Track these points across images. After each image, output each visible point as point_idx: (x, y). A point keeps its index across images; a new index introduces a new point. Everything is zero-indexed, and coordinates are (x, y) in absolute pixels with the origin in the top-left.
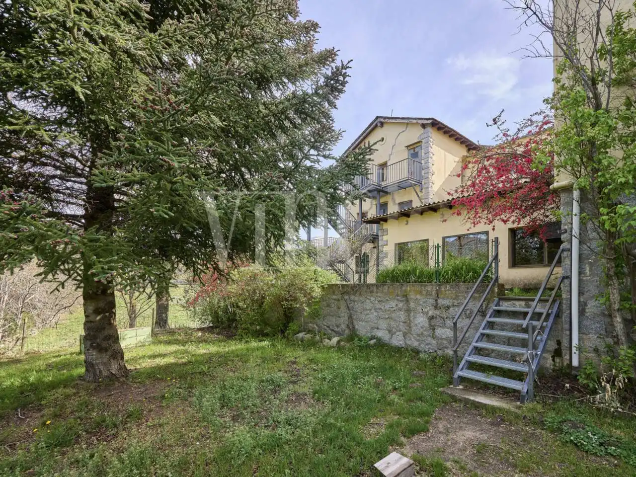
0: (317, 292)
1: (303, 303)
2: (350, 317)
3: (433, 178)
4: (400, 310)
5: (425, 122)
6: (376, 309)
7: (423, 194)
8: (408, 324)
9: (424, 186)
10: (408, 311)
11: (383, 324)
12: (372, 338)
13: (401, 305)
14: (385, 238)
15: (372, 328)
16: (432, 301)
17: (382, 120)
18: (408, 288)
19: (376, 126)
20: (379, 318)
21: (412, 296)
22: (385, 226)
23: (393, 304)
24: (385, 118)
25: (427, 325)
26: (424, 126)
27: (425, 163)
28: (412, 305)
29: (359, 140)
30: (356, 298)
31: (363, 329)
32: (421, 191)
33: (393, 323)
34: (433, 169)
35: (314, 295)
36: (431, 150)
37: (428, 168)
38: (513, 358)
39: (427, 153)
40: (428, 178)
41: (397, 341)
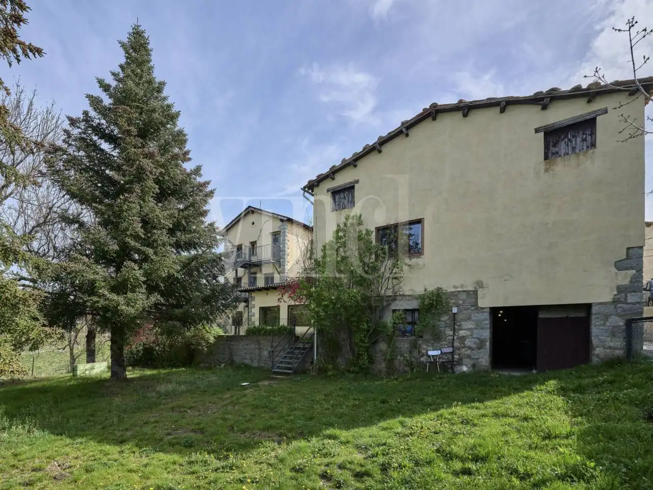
0: (212, 340)
1: (204, 346)
2: (231, 354)
3: (288, 258)
4: (256, 348)
5: (283, 218)
6: (244, 349)
7: (281, 269)
8: (260, 355)
9: (282, 264)
10: (260, 349)
11: (248, 357)
12: (243, 364)
13: (256, 346)
14: (253, 303)
15: (243, 359)
16: (270, 344)
17: (253, 209)
18: (260, 338)
19: (249, 212)
20: (246, 353)
21: (262, 342)
22: (253, 294)
23: (253, 346)
24: (255, 208)
25: (268, 355)
26: (282, 220)
27: (283, 247)
28: (262, 346)
29: (235, 221)
30: (234, 343)
31: (237, 359)
32: (280, 267)
33: (252, 355)
34: (288, 251)
35: (210, 341)
36: (287, 238)
37: (284, 251)
38: (289, 363)
39: (284, 240)
40: (284, 258)
41: (255, 364)
